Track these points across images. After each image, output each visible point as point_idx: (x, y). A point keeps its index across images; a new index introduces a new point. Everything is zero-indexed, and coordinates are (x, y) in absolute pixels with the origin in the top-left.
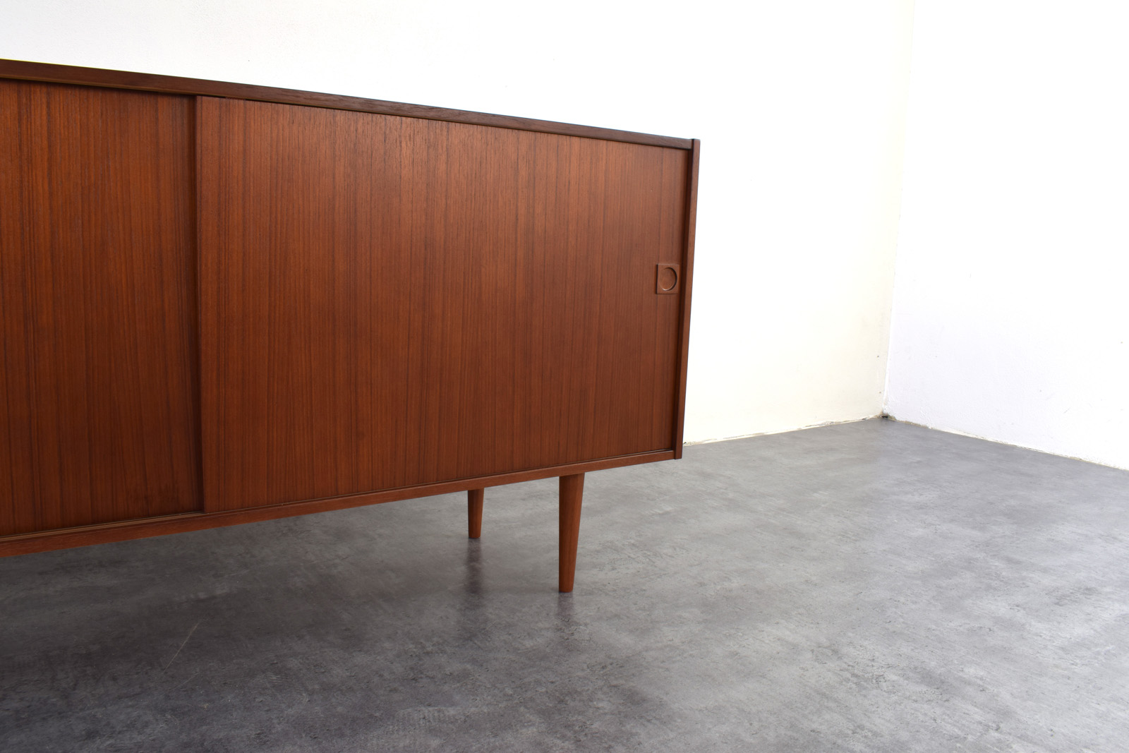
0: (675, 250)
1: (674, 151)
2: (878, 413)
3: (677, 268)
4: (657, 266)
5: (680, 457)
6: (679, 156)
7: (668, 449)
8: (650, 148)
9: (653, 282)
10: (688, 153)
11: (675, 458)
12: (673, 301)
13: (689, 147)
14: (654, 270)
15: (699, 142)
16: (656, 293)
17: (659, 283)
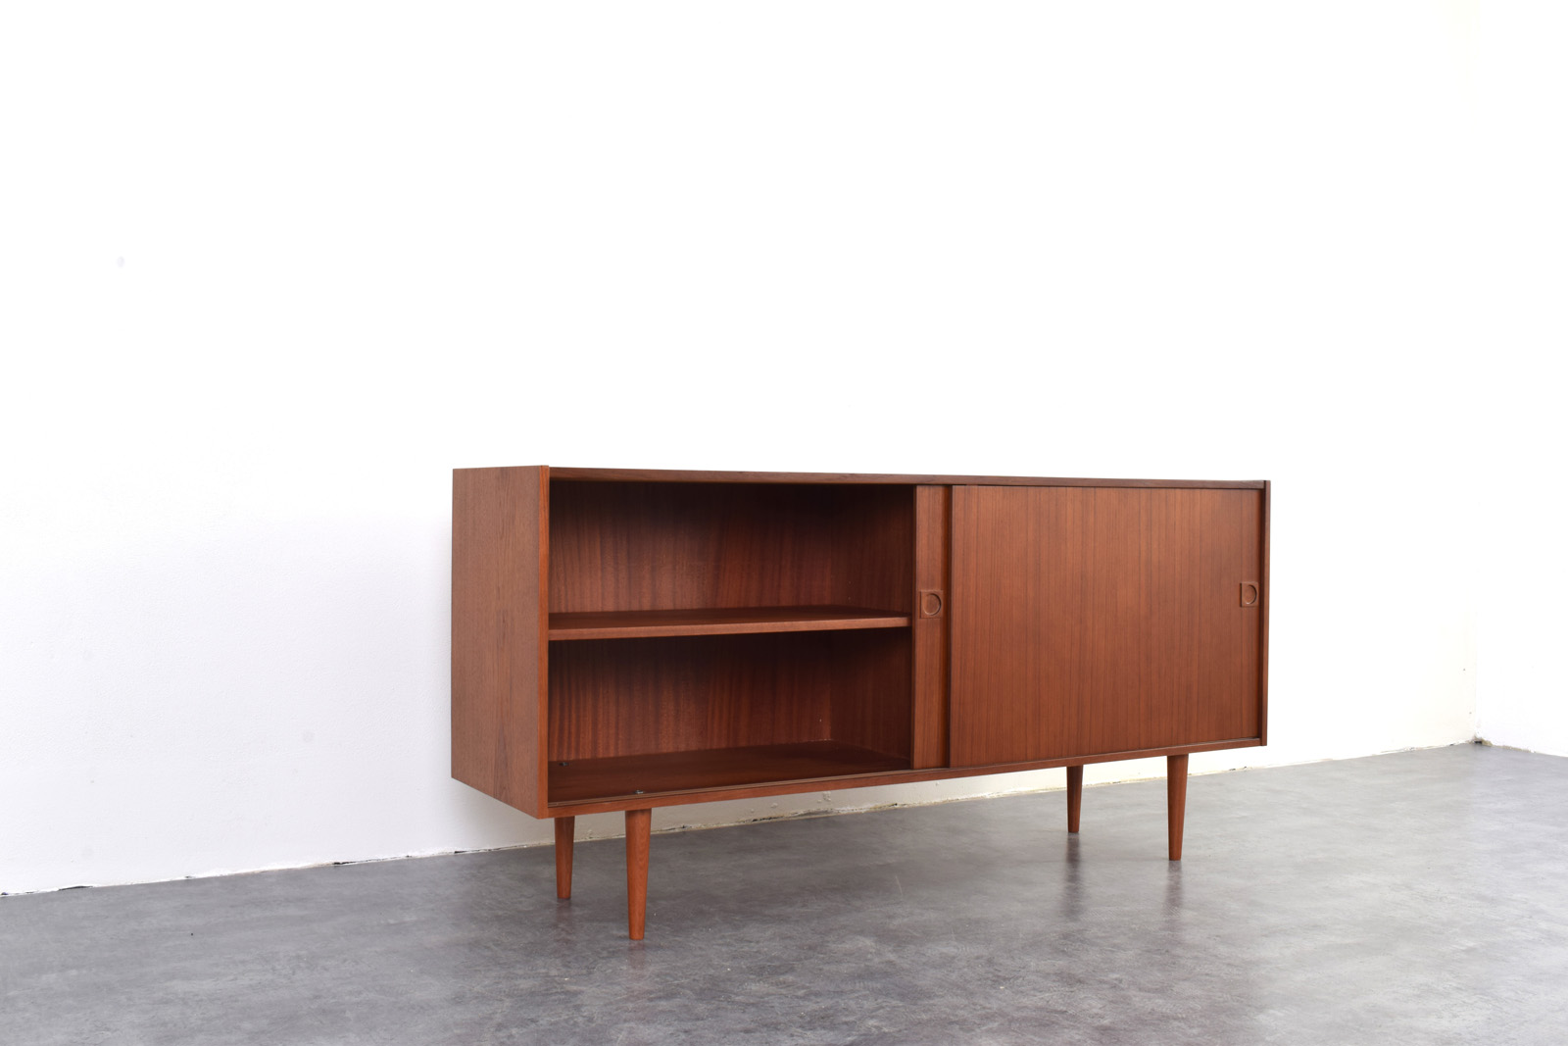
0: (1254, 571)
1: (1250, 491)
2: (1470, 738)
3: (1256, 584)
4: (1241, 585)
5: (1266, 744)
6: (1254, 496)
7: (1254, 737)
8: (1232, 491)
9: (1238, 597)
10: (1261, 493)
11: (1261, 745)
12: (1254, 613)
13: (1262, 487)
14: (1238, 588)
15: (1269, 482)
16: (1241, 606)
17: (1243, 598)
